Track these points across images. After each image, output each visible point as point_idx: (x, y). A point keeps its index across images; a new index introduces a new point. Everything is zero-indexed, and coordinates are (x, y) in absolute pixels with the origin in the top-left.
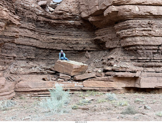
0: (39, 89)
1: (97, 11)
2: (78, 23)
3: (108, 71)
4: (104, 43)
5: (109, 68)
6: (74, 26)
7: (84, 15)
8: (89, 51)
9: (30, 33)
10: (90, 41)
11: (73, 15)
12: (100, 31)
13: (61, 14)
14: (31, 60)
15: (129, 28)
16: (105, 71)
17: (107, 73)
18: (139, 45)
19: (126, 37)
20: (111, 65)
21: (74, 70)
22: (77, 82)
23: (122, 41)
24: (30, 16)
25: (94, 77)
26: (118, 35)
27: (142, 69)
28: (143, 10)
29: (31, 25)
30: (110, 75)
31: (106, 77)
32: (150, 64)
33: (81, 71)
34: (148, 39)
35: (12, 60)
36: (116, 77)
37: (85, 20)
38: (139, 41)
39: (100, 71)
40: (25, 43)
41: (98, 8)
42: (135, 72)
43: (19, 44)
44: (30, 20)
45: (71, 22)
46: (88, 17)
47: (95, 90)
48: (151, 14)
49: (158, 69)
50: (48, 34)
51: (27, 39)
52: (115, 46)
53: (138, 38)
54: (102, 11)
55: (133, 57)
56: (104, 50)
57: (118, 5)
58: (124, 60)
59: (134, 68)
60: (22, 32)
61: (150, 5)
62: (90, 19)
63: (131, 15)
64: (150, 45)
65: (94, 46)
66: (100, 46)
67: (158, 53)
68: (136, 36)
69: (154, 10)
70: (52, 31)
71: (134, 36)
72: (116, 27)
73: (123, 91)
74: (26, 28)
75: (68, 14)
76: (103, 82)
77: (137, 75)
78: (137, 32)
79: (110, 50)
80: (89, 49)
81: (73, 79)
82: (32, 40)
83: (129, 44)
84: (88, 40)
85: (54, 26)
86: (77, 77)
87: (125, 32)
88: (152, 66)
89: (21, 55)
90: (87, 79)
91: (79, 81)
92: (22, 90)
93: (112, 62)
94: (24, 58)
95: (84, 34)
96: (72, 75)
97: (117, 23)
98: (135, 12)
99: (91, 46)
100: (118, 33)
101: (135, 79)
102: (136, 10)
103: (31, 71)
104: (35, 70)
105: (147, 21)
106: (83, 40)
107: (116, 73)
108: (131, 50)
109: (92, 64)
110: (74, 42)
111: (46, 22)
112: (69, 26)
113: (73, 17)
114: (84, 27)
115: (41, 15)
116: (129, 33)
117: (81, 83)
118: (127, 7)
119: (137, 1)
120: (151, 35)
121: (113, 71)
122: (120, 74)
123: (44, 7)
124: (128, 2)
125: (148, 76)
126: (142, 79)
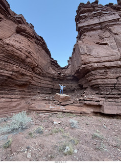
0: (40, 109)
1: (77, 70)
4: (82, 85)
5: (82, 98)
6: (70, 79)
7: (73, 74)
9: (48, 82)
12: (80, 80)
13: (65, 75)
15: (92, 75)
17: (81, 101)
18: (100, 84)
20: (83, 97)
21: (61, 99)
23: (90, 83)
24: (49, 76)
27: (104, 99)
28: (100, 65)
30: (82, 103)
31: (79, 104)
32: (110, 96)
34: (106, 80)
35: (37, 94)
36: (85, 104)
37: (73, 76)
38: (99, 82)
39: (77, 100)
40: (45, 86)
42: (98, 101)
43: (42, 87)
47: (71, 113)
48: (106, 67)
49: (117, 100)
50: (59, 83)
52: (87, 86)
53: (99, 80)
54: (79, 69)
55: (97, 92)
56: (83, 89)
57: (85, 65)
58: (92, 94)
59: (98, 99)
60: (44, 82)
61: (104, 62)
62: (75, 75)
63: (92, 68)
64: (108, 84)
65: (79, 87)
67: (115, 89)
69: (107, 64)
71: (96, 79)
72: (86, 76)
73: (91, 114)
75: (67, 75)
76: (77, 107)
77: (101, 103)
78: (97, 77)
79: (85, 88)
80: (77, 89)
81: (60, 104)
83: (94, 84)
84: (76, 85)
85: (62, 80)
86: (62, 103)
87: (90, 78)
88: (112, 98)
89: (43, 92)
90: (68, 104)
91: (63, 105)
92: (32, 109)
93: (84, 95)
95: (75, 82)
96: (60, 102)
97: (86, 74)
100: (87, 79)
101: (100, 106)
102: (96, 65)
103: (44, 99)
104: (46, 98)
105: (104, 71)
106: (74, 85)
108: (95, 88)
110: (70, 86)
111: (58, 79)
112: (68, 80)
113: (69, 76)
116: (93, 77)
117: (64, 107)
119: (96, 61)
120: (107, 78)
121: (84, 100)
122: (88, 102)
123: (60, 74)
124: (90, 62)
125: (109, 105)
126: (105, 107)
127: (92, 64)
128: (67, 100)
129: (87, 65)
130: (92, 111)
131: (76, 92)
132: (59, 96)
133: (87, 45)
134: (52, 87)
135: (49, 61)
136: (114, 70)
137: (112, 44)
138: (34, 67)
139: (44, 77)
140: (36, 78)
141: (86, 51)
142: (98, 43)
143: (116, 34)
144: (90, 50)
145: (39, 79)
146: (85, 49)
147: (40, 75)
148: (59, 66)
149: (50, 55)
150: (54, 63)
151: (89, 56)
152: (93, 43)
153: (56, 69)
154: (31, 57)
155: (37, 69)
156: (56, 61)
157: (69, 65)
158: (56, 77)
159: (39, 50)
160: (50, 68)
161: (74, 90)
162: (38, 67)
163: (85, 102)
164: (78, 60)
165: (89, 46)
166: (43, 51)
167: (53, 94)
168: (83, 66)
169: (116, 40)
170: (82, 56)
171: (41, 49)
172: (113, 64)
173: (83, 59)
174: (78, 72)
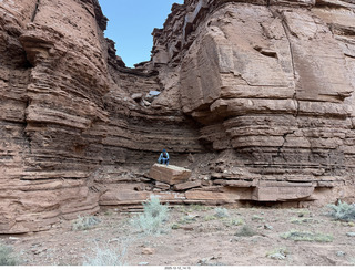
0: (129, 202)
1: (202, 105)
2: (179, 119)
3: (216, 178)
4: (211, 143)
5: (218, 175)
6: (175, 122)
7: (186, 109)
8: (193, 153)
10: (194, 140)
11: (172, 110)
12: (206, 129)
14: (121, 164)
15: (242, 125)
16: (213, 179)
17: (216, 181)
18: (254, 146)
19: (238, 137)
20: (220, 171)
21: (174, 178)
22: (178, 193)
23: (233, 140)
24: (122, 111)
25: (199, 187)
26: (228, 134)
27: (260, 176)
28: (258, 104)
29: (122, 122)
30: (219, 184)
31: (214, 187)
32: (269, 170)
34: (266, 139)
35: (97, 165)
37: (187, 115)
38: (254, 141)
39: (206, 178)
40: (114, 144)
41: (203, 102)
42: (250, 180)
43: (107, 145)
44: (121, 116)
45: (171, 118)
46: (191, 112)
47: (201, 204)
48: (268, 109)
49: (279, 177)
50: (142, 132)
51: (117, 139)
52: (225, 147)
53: (253, 138)
54: (208, 105)
55: (247, 162)
56: (212, 152)
57: (227, 99)
58: (237, 165)
59: (250, 176)
61: (266, 98)
62: (194, 114)
63: (243, 109)
64: (269, 147)
65: (199, 147)
66: (207, 147)
67: (279, 156)
68: (251, 135)
69: (271, 104)
70: (147, 129)
71: (248, 136)
72: (225, 124)
73: (236, 205)
74: (115, 126)
75: (167, 108)
76: (211, 192)
77: (254, 184)
78: (251, 131)
79: (219, 152)
80: (192, 151)
81: (173, 189)
82: (123, 140)
84: (192, 139)
85: (149, 123)
86: (178, 187)
87: (236, 131)
88: (272, 173)
89: (109, 158)
90: (191, 189)
91: (180, 191)
93: (222, 167)
94: (113, 162)
96: (172, 184)
97: (226, 119)
98: (248, 107)
99: (195, 147)
100: (228, 131)
101: (252, 189)
102: (249, 103)
104: (125, 177)
105: (263, 117)
107: (227, 181)
108: (245, 152)
109: (196, 170)
110: (175, 142)
111: (140, 119)
112: (168, 123)
114: (186, 123)
115: (135, 110)
116: (242, 131)
117: (182, 194)
118: (237, 100)
119: (250, 93)
120: (268, 134)
121: (223, 178)
122: (232, 183)
123: (139, 100)
124: (239, 96)
125: (268, 186)
126: (261, 189)
127: (243, 101)
131: (192, 157)
133: (235, 49)
134: (129, 144)
136: (280, 119)
137: (285, 58)
141: (233, 65)
142: (258, 49)
143: (294, 34)
144: (241, 65)
146: (231, 58)
148: (121, 63)
151: (237, 79)
152: (249, 46)
153: (116, 75)
156: (113, 44)
157: (156, 65)
158: (135, 114)
161: (186, 153)
165: (239, 53)
169: (292, 50)
170: (222, 77)
172: (280, 105)
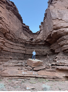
1: (49, 36)
2: (43, 43)
5: (54, 63)
6: (42, 45)
8: (49, 55)
9: (21, 48)
10: (49, 50)
11: (41, 40)
12: (52, 45)
13: (37, 41)
14: (22, 59)
15: (64, 40)
16: (53, 65)
20: (56, 62)
21: (34, 65)
22: (35, 72)
23: (62, 48)
24: (21, 41)
25: (45, 69)
29: (22, 45)
30: (54, 68)
31: (52, 69)
33: (38, 65)
35: (9, 60)
36: (57, 69)
37: (45, 41)
39: (50, 65)
40: (17, 52)
41: (49, 34)
43: (14, 53)
44: (21, 43)
45: (41, 43)
46: (46, 40)
50: (31, 48)
51: (19, 50)
52: (59, 51)
56: (55, 54)
57: (57, 30)
63: (64, 33)
65: (51, 53)
70: (33, 48)
71: (67, 44)
72: (58, 41)
74: (18, 46)
75: (39, 40)
76: (50, 72)
79: (57, 53)
80: (49, 54)
82: (21, 51)
83: (65, 49)
85: (34, 45)
87: (62, 43)
89: (16, 57)
90: (41, 70)
92: (4, 75)
93: (56, 60)
94: (17, 59)
95: (47, 48)
96: (33, 67)
97: (58, 39)
98: (66, 31)
99: (50, 53)
100: (59, 44)
104: (19, 64)
106: (46, 50)
107: (58, 66)
110: (42, 51)
111: (30, 44)
112: (40, 45)
113: (41, 41)
114: (46, 45)
115: (28, 42)
116: (65, 42)
118: (61, 29)
119: (67, 25)
121: (56, 65)
122: (60, 67)
123: (32, 39)
124: (62, 27)
127: (64, 29)
128: (39, 66)
129: (58, 30)
130: (65, 75)
131: (48, 56)
132: (32, 62)
133: (58, 10)
134: (24, 52)
135: (21, 27)
138: (6, 33)
139: (16, 42)
140: (8, 44)
141: (58, 16)
144: (62, 15)
145: (11, 44)
146: (57, 13)
147: (12, 41)
148: (31, 32)
149: (22, 21)
150: (26, 29)
151: (61, 21)
152: (65, 8)
153: (28, 34)
154: (2, 22)
155: (9, 34)
156: (28, 27)
157: (41, 30)
158: (28, 43)
159: (10, 15)
160: (22, 33)
161: (46, 55)
162: (9, 33)
163: (58, 67)
164: (50, 25)
165: (60, 11)
166: (15, 16)
167: (26, 60)
168: (55, 31)
170: (53, 21)
171: (12, 14)
173: (55, 23)
174: (49, 37)
